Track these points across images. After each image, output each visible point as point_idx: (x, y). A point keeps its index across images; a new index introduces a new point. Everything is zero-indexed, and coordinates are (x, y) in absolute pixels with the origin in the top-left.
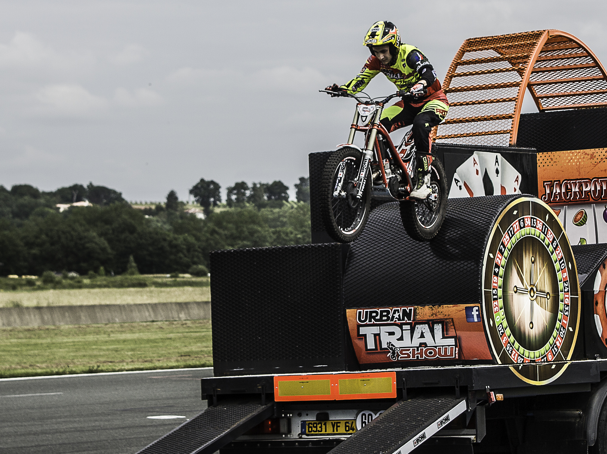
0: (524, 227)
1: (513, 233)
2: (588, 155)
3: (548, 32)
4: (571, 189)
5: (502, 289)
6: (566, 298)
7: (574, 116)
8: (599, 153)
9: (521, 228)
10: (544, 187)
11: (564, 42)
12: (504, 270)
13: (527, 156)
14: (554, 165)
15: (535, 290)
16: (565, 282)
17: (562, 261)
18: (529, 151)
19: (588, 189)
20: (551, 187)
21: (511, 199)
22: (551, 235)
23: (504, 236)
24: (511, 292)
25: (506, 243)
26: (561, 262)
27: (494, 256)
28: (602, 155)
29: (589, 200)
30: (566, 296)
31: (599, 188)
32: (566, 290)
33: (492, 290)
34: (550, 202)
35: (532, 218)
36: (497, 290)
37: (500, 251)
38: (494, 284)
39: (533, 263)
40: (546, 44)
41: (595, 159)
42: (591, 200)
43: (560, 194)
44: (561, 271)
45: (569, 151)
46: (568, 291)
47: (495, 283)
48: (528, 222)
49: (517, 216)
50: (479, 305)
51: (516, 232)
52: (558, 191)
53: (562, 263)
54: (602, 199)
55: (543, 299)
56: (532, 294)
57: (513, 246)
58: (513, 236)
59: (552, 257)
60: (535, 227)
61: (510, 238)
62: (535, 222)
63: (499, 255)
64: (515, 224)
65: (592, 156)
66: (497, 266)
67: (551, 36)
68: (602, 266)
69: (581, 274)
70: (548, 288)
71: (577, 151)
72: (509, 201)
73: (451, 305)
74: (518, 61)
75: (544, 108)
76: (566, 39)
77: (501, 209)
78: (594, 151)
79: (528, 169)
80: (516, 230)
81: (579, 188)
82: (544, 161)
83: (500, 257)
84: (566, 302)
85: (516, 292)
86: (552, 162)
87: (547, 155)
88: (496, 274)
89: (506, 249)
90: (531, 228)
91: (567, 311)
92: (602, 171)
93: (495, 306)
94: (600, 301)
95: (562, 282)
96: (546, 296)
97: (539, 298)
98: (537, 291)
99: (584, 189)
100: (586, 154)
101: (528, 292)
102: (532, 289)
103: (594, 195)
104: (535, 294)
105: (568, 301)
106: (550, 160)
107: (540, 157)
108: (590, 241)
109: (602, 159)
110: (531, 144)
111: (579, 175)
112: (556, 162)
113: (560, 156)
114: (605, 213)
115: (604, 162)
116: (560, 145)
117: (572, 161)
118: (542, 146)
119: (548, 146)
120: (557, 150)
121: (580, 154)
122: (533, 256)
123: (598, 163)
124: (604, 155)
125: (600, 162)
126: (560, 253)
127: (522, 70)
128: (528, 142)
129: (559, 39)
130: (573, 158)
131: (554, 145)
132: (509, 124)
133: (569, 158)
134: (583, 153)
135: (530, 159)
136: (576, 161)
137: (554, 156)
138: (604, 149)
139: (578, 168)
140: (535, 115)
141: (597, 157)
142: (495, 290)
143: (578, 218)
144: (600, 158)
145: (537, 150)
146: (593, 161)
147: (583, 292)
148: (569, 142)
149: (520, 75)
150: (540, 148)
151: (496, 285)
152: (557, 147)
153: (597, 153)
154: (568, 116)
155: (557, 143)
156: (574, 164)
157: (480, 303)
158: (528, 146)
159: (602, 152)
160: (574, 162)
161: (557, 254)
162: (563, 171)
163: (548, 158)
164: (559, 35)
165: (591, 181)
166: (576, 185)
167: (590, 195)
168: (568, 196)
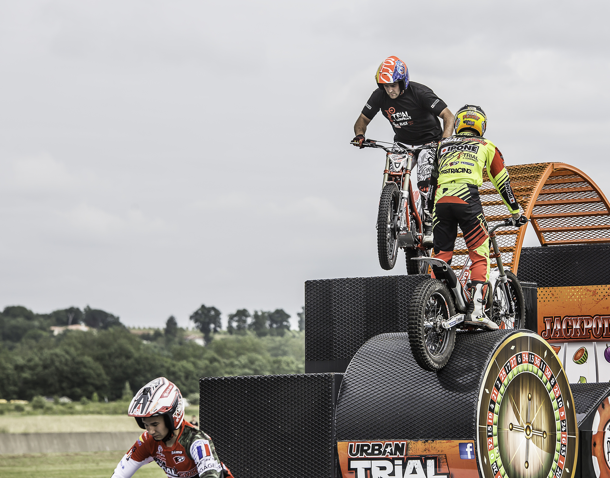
0: (521, 363)
1: (510, 369)
2: (590, 291)
3: (553, 164)
4: (572, 326)
5: (497, 426)
6: (562, 437)
7: (577, 251)
8: (602, 290)
9: (518, 364)
10: (545, 323)
11: (569, 175)
12: (500, 406)
13: (528, 290)
14: (555, 300)
15: (531, 428)
16: (563, 421)
17: (560, 399)
18: (529, 285)
19: (590, 326)
20: (552, 323)
21: (509, 334)
22: (549, 372)
23: (501, 371)
24: (506, 429)
25: (503, 378)
26: (558, 400)
27: (490, 391)
28: (604, 292)
29: (590, 338)
30: (564, 435)
31: (600, 326)
32: (563, 429)
33: (487, 427)
34: (550, 338)
35: (529, 354)
36: (492, 426)
37: (497, 386)
38: (489, 421)
39: (530, 400)
40: (550, 177)
41: (597, 296)
42: (592, 338)
43: (560, 330)
44: (558, 410)
45: (571, 287)
46: (565, 431)
47: (491, 419)
48: (526, 358)
49: (514, 351)
50: (473, 442)
51: (514, 367)
52: (559, 327)
53: (559, 402)
54: (603, 338)
55: (539, 438)
56: (528, 433)
57: (510, 383)
58: (509, 371)
59: (549, 394)
60: (533, 364)
61: (507, 374)
62: (533, 358)
63: (495, 391)
64: (512, 359)
65: (595, 293)
66: (493, 402)
67: (555, 169)
68: (601, 406)
69: (579, 413)
70: (544, 427)
71: (579, 287)
72: (507, 335)
73: (445, 441)
74: (521, 193)
75: (546, 243)
76: (571, 173)
77: (499, 343)
78: (597, 288)
79: (528, 303)
80: (513, 366)
81: (580, 325)
82: (545, 297)
83: (497, 393)
84: (563, 442)
85: (511, 430)
86: (553, 298)
87: (548, 290)
88: (492, 410)
89: (503, 384)
90: (528, 364)
91: (564, 451)
92: (604, 308)
93: (489, 443)
94: (598, 442)
95: (560, 421)
96: (542, 435)
97: (535, 437)
98: (533, 429)
99: (586, 326)
100: (588, 290)
101: (524, 430)
102: (528, 427)
103: (596, 333)
104: (531, 432)
105: (564, 441)
106: (551, 295)
107: (541, 292)
108: (591, 379)
109: (604, 296)
110: (532, 278)
111: (580, 312)
112: (557, 297)
113: (561, 292)
114: (606, 351)
115: (607, 299)
116: (562, 280)
117: (573, 297)
118: (544, 281)
119: (550, 281)
120: (559, 286)
121: (582, 290)
122: (530, 393)
123: (601, 300)
124: (606, 292)
125: (602, 299)
126: (558, 391)
127: (525, 202)
128: (529, 277)
129: (564, 173)
130: (575, 294)
131: (556, 281)
132: (510, 257)
133: (571, 294)
134: (585, 290)
135: (531, 294)
136: (577, 297)
137: (555, 291)
138: (606, 286)
139: (580, 305)
140: (538, 249)
141: (600, 293)
142: (490, 427)
143: (578, 356)
144: (602, 295)
145: (538, 285)
146: (595, 298)
147: (580, 432)
148: (571, 278)
149: (523, 208)
150: (541, 283)
151: (491, 421)
152: (559, 282)
153: (600, 289)
154: (571, 251)
155: (559, 279)
156: (575, 300)
157: (474, 440)
158: (529, 280)
159: (604, 289)
160: (576, 298)
161: (555, 392)
162: (564, 307)
163: (549, 293)
164: (564, 168)
165: (593, 319)
166: (578, 321)
167: (591, 332)
168: (568, 333)
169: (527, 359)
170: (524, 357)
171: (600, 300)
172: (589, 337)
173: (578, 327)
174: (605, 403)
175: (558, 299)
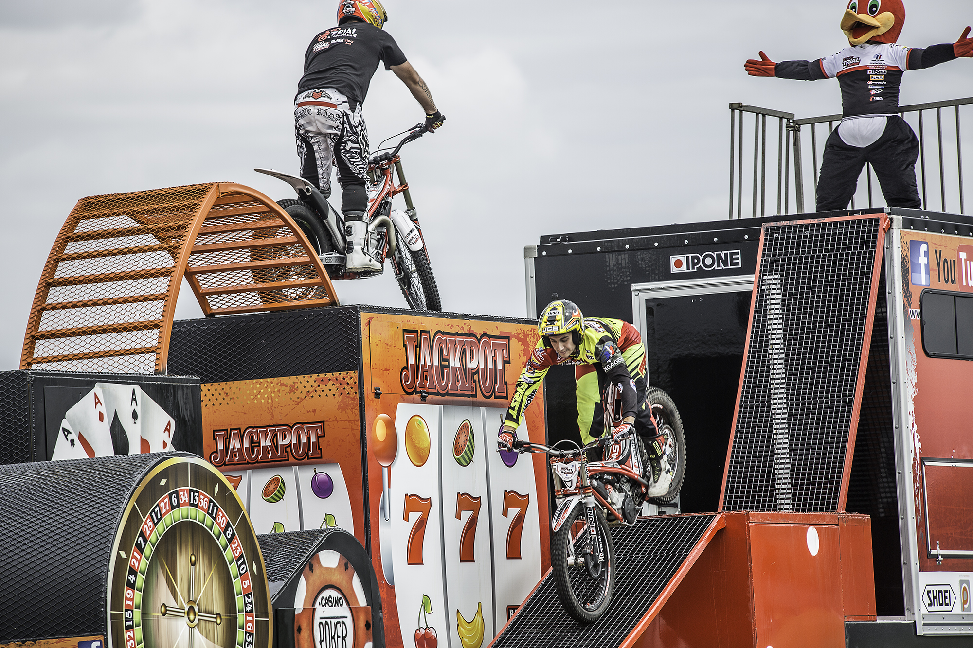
0: (178, 505)
1: (159, 517)
2: (286, 386)
3: (218, 186)
4: (259, 443)
5: (140, 610)
6: (247, 622)
7: (263, 322)
8: (304, 383)
9: (173, 507)
10: (216, 440)
11: (246, 202)
12: (144, 578)
13: (185, 389)
14: (231, 403)
15: (196, 609)
16: (247, 595)
17: (242, 560)
18: (188, 381)
19: (287, 442)
20: (227, 439)
21: (156, 461)
22: (224, 518)
23: (144, 521)
24: (155, 614)
25: (148, 533)
26: (239, 563)
27: (128, 555)
28: (308, 386)
29: (288, 460)
30: (248, 618)
31: (304, 440)
32: (248, 609)
33: (123, 612)
34: (225, 464)
35: (191, 491)
36: (132, 611)
37: (138, 546)
38: (128, 602)
39: (193, 564)
40: (215, 206)
41: (298, 393)
42: (292, 460)
43: (240, 450)
44: (239, 578)
45: (255, 381)
46: (251, 611)
47: (130, 600)
48: (185, 498)
49: (166, 488)
50: (102, 638)
51: (166, 514)
52: (238, 446)
53: (241, 564)
54: (308, 459)
55: (210, 625)
56: (192, 617)
57: (160, 539)
58: (159, 520)
59: (224, 554)
60: (196, 506)
61: (155, 525)
62: (196, 498)
63: (135, 554)
64: (163, 502)
65: (293, 389)
66: (133, 572)
67: (222, 193)
68: (307, 568)
69: (273, 581)
70: (218, 606)
71: (268, 380)
72: (153, 463)
73: (54, 640)
74: (169, 234)
75: (213, 311)
76: (248, 198)
77: (140, 477)
78: (296, 380)
79: (186, 410)
80: (164, 511)
81: (272, 441)
82: (214, 397)
83: (138, 557)
84: (249, 629)
85: (164, 614)
86: (228, 399)
87: (219, 388)
88: (132, 586)
89: (149, 542)
90: (189, 507)
91: (249, 643)
92: (308, 412)
93: (128, 639)
94: (304, 625)
95: (242, 595)
96: (214, 620)
97: (203, 623)
98: (199, 612)
99: (280, 442)
100: (282, 385)
101: (184, 613)
102: (191, 608)
103: (297, 452)
104: (197, 616)
105: (251, 627)
106: (223, 395)
107: (207, 390)
108: (292, 526)
109: (309, 392)
110: (192, 369)
111: (271, 419)
112: (233, 398)
113: (240, 389)
114: (314, 480)
115: (312, 397)
116: (240, 370)
117: (259, 396)
118: (211, 373)
119: (221, 372)
120: (236, 379)
121: (272, 385)
122: (193, 554)
123: (303, 400)
124: (312, 387)
125: (305, 397)
126: (239, 548)
127: (176, 248)
128: (186, 367)
129: (236, 198)
130: (262, 391)
131: (231, 371)
132: (155, 337)
133: (255, 391)
134: (277, 384)
135: (190, 395)
136: (266, 396)
137: (230, 388)
138: (311, 376)
139: (270, 408)
140: (199, 322)
141: (301, 389)
142: (130, 612)
143: (270, 490)
144: (305, 391)
145: (202, 379)
146: (294, 396)
147: (276, 612)
148: (254, 366)
149: (173, 257)
150: (206, 376)
151: (131, 603)
152: (236, 374)
153: (301, 382)
154: (254, 323)
155: (235, 368)
156: (263, 401)
157: (103, 635)
158: (187, 373)
159: (308, 382)
160: (264, 398)
161: (234, 549)
162: (245, 413)
163: (221, 392)
164: (236, 192)
165: (292, 429)
166: (267, 435)
167: (290, 451)
168: (253, 454)
169: (187, 499)
170: (182, 497)
171: (301, 398)
172: (287, 458)
173: (268, 443)
174: (314, 562)
175: (235, 401)
